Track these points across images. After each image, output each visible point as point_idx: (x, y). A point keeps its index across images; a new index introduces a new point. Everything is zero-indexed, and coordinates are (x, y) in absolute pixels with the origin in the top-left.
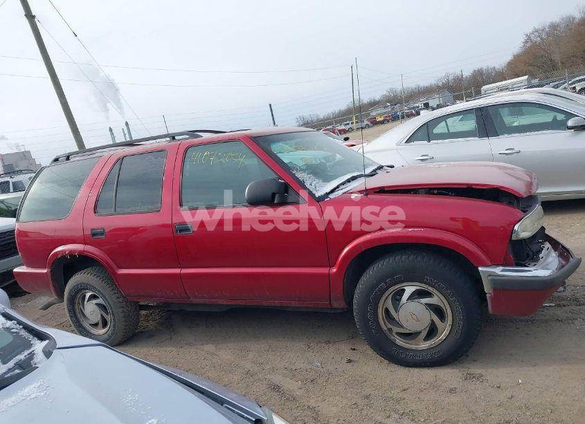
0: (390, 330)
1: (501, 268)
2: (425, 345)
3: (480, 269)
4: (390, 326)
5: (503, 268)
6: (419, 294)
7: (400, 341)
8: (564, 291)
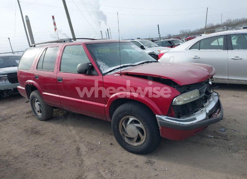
0: (124, 135)
1: (166, 117)
2: (136, 144)
3: (156, 115)
4: (124, 133)
5: (167, 117)
6: (135, 122)
7: (127, 140)
8: (224, 131)
